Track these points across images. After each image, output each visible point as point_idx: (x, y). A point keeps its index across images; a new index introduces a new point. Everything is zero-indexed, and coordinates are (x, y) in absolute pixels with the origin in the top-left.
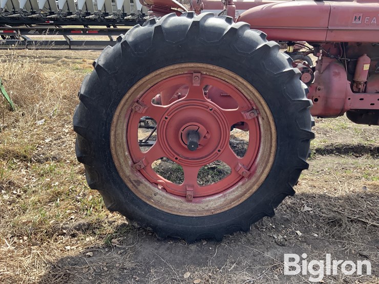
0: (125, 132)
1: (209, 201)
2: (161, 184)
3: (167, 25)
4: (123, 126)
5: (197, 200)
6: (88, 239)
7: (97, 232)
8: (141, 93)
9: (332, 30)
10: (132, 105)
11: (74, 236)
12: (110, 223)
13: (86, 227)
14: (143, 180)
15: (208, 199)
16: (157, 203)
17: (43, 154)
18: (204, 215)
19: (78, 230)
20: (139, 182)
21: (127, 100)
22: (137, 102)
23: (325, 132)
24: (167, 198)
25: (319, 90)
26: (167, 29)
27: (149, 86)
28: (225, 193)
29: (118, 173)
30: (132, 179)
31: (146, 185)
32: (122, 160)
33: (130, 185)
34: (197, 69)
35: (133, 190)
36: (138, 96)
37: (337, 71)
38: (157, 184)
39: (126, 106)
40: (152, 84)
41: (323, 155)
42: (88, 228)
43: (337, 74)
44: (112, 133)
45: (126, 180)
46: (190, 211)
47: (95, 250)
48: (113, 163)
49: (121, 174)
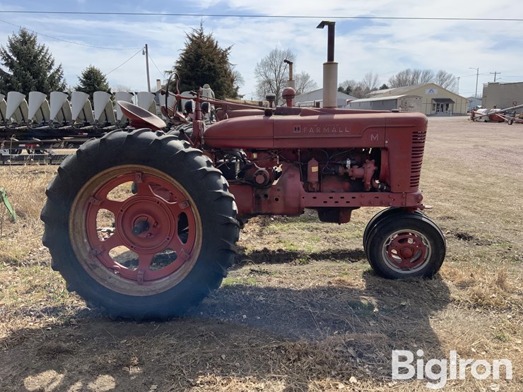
0: (84, 221)
1: (158, 283)
2: (117, 269)
3: (110, 138)
4: (82, 217)
5: (147, 283)
6: (50, 319)
7: (61, 314)
8: (96, 189)
9: (277, 139)
10: (88, 199)
11: (39, 317)
12: (73, 308)
13: (52, 310)
14: (100, 265)
15: (157, 282)
16: (110, 284)
17: (34, 259)
18: (150, 294)
19: (44, 312)
20: (95, 266)
21: (83, 193)
22: (94, 196)
23: (335, 241)
24: (120, 281)
25: (278, 190)
26: (110, 141)
27: (102, 183)
28: (171, 275)
29: (75, 256)
30: (88, 263)
31: (102, 270)
32: (80, 245)
33: (86, 267)
34: (138, 169)
35: (89, 271)
36: (94, 192)
37: (292, 173)
38: (113, 269)
39: (83, 200)
40: (105, 182)
41: (317, 260)
42: (53, 311)
43: (291, 176)
44: (71, 221)
45: (82, 263)
46: (139, 291)
47: (54, 326)
48: (71, 247)
49: (78, 257)
